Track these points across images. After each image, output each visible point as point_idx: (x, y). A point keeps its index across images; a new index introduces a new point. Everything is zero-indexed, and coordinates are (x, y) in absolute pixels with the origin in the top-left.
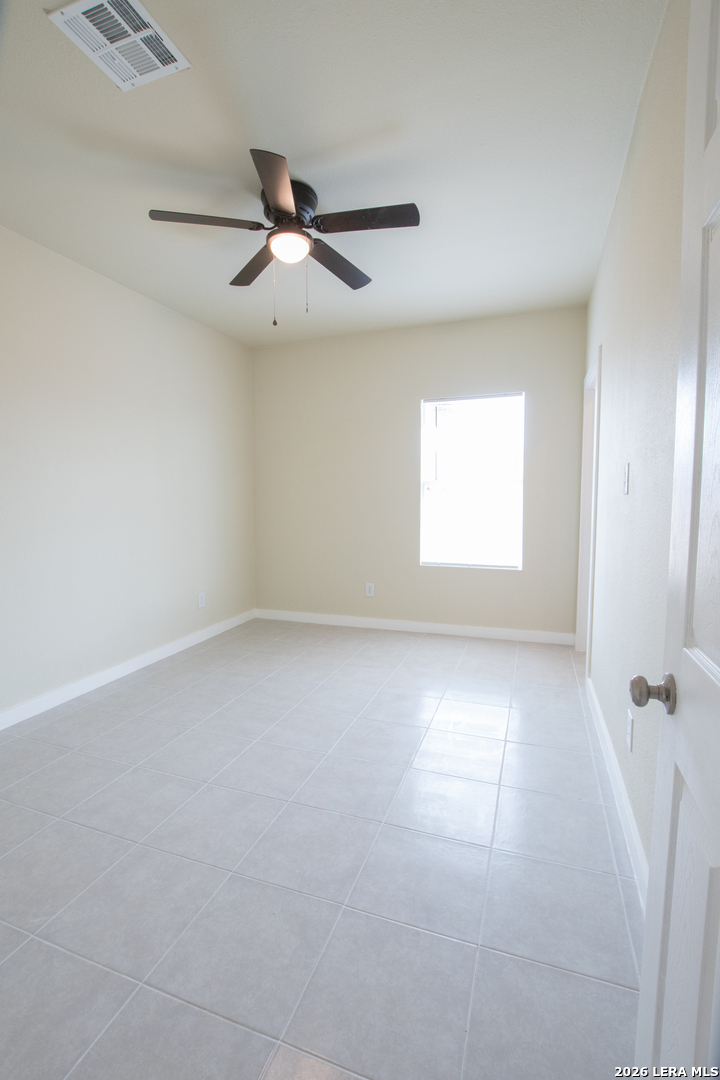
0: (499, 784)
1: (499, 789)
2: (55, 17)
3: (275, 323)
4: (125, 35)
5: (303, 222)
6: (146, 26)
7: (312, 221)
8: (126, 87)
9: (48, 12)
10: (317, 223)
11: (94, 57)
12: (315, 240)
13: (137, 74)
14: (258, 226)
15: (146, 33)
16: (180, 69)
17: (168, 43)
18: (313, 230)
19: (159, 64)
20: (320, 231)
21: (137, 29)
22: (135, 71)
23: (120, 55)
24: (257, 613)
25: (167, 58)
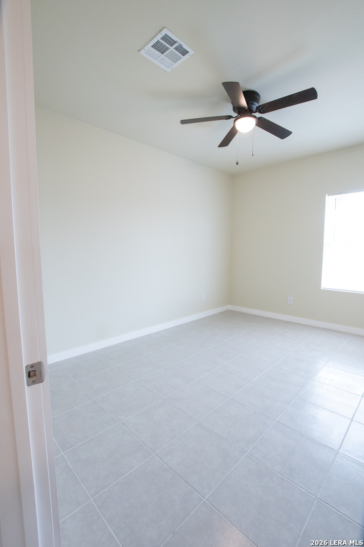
0: (352, 419)
1: (351, 422)
2: (142, 52)
3: (237, 163)
4: (168, 49)
5: (252, 110)
6: (175, 42)
7: (257, 108)
8: (169, 70)
9: (139, 51)
10: (259, 109)
11: (156, 62)
12: (258, 118)
13: (173, 63)
14: (230, 117)
15: (175, 45)
16: (190, 55)
17: (185, 47)
18: (257, 113)
19: (182, 56)
20: (261, 113)
21: (172, 45)
22: (172, 63)
23: (166, 58)
24: (230, 307)
25: (184, 52)
